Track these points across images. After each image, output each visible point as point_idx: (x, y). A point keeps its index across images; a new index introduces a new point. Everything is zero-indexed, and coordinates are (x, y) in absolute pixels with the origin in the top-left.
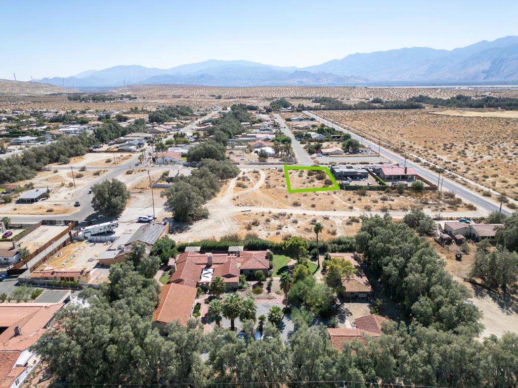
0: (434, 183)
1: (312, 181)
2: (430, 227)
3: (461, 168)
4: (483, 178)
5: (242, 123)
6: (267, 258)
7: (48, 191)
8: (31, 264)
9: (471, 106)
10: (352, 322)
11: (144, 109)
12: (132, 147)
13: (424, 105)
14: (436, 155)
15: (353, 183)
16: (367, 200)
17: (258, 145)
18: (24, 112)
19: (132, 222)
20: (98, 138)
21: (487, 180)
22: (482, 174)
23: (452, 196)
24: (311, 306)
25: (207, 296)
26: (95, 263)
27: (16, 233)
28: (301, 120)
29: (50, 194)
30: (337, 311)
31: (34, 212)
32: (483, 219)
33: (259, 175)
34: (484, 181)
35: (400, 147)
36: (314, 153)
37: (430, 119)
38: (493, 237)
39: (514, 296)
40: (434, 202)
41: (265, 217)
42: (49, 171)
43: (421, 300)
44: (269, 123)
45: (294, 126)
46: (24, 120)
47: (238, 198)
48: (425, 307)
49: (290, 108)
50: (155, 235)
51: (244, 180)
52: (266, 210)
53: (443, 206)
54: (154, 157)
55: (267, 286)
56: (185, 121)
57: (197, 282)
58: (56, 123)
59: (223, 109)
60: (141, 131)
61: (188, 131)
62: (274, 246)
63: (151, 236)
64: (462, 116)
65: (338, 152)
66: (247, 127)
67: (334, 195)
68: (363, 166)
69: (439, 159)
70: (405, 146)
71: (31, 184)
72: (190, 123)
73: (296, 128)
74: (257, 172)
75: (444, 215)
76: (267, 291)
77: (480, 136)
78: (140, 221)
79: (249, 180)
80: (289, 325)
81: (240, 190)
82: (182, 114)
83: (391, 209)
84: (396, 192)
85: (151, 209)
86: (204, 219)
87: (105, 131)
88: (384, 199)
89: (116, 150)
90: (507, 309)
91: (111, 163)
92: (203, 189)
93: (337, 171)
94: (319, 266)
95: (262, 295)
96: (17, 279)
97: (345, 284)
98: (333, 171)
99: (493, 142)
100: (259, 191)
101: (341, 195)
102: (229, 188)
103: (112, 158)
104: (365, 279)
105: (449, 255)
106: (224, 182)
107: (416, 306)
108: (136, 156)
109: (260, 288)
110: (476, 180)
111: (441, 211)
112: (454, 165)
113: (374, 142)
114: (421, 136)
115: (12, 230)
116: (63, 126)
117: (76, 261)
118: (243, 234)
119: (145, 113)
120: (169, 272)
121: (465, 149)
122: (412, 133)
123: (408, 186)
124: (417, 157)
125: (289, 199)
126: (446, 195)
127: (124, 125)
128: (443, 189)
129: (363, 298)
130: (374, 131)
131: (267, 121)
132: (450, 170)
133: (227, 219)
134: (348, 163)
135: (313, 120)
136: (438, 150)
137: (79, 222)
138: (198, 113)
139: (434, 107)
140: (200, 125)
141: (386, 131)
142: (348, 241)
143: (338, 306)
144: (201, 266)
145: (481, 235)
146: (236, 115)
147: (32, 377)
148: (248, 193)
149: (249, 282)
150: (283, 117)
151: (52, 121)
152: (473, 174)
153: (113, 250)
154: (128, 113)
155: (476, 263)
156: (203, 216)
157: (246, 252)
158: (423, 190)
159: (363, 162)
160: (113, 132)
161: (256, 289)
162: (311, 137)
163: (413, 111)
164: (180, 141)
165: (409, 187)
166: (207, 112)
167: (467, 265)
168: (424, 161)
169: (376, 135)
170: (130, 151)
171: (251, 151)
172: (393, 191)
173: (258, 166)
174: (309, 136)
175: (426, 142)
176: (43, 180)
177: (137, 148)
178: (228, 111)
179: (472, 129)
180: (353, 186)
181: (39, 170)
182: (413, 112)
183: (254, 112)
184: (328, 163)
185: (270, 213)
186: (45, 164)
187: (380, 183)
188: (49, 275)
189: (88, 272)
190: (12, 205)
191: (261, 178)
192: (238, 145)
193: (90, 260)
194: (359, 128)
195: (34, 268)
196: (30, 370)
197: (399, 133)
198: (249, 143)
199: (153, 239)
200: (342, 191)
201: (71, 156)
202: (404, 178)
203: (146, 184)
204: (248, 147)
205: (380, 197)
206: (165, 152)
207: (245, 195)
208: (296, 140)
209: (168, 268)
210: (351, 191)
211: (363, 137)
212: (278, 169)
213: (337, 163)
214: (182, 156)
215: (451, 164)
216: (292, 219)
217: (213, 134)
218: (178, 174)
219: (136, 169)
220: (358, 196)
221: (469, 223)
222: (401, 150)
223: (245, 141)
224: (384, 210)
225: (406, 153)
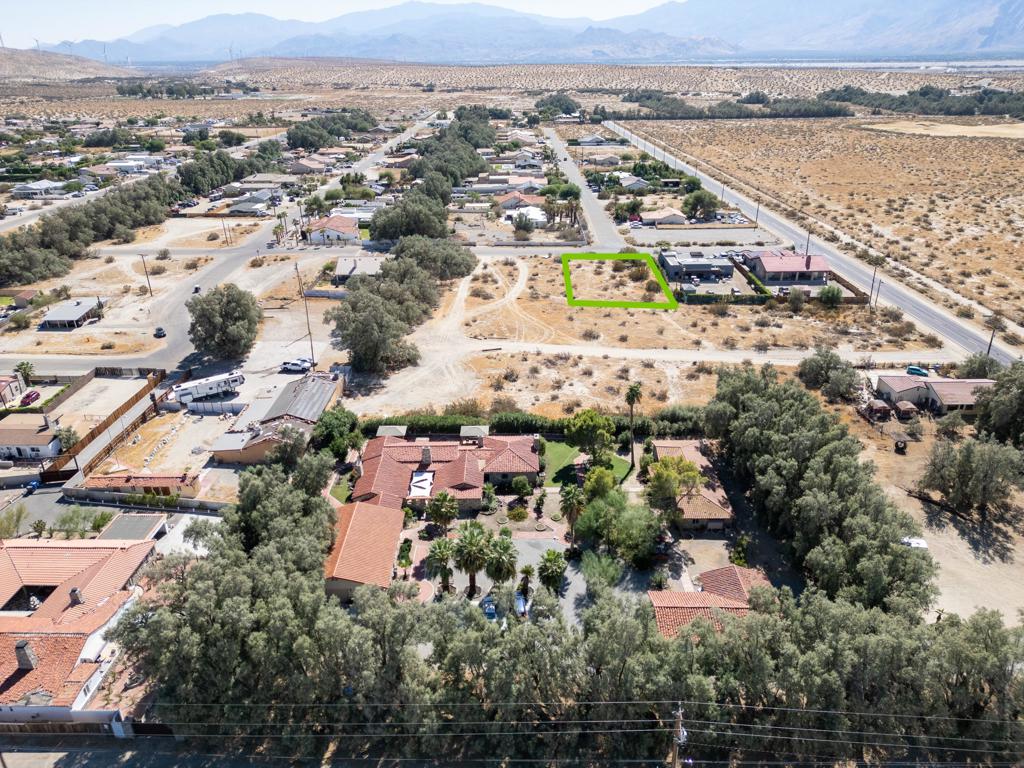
0: (863, 289)
1: (622, 284)
2: (850, 385)
3: (919, 254)
4: (961, 278)
5: (479, 151)
6: (534, 450)
7: (100, 306)
8: (84, 458)
9: (948, 112)
10: (694, 577)
11: (276, 115)
12: (260, 207)
13: (852, 107)
14: (869, 226)
15: (703, 289)
16: (728, 325)
17: (514, 202)
18: (30, 121)
19: (269, 372)
20: (188, 185)
21: (968, 280)
22: (960, 269)
23: (896, 317)
24: (618, 545)
25: (422, 525)
26: (205, 457)
27: (47, 393)
28: (599, 143)
29: (105, 310)
30: (667, 555)
31: (77, 349)
32: (953, 366)
33: (516, 269)
34: (962, 283)
35: (798, 207)
36: (625, 221)
37: (864, 141)
38: (969, 407)
39: (1001, 525)
40: (861, 331)
41: (530, 364)
42: (96, 258)
43: (825, 543)
44: (533, 150)
45: (585, 158)
46: (33, 142)
47: (475, 321)
48: (831, 558)
49: (577, 114)
50: (318, 400)
51: (485, 282)
52: (530, 347)
53: (878, 339)
54: (304, 229)
55: (534, 506)
56: (360, 146)
57: (404, 499)
58: (98, 149)
59: (439, 118)
60: (273, 171)
61: (370, 169)
62: (548, 425)
63: (309, 406)
64: (928, 136)
65: (674, 220)
66: (490, 159)
67: (664, 315)
68: (724, 250)
69: (876, 235)
70: (808, 204)
71: (65, 289)
72: (371, 149)
73: (589, 162)
74: (512, 264)
75: (878, 357)
76: (535, 515)
77: (963, 182)
78: (286, 371)
79: (495, 282)
80: (577, 583)
81: (480, 304)
82: (355, 128)
83: (775, 345)
84: (785, 309)
85: (306, 344)
86: (410, 368)
87: (202, 170)
88: (763, 324)
89: (226, 211)
90: (985, 552)
91: (219, 241)
92: (406, 303)
93: (672, 262)
94: (633, 465)
95: (525, 523)
96: (58, 489)
97: (682, 504)
98: (662, 263)
99: (987, 195)
100: (515, 305)
101: (678, 314)
102: (457, 299)
103: (219, 230)
104: (721, 493)
105: (882, 442)
106: (446, 285)
107: (815, 554)
108: (266, 225)
109: (522, 509)
110: (947, 280)
111: (874, 349)
112: (905, 249)
113: (748, 195)
114: (843, 181)
115: (37, 389)
116: (113, 155)
117: (168, 453)
118: (486, 398)
119: (278, 126)
120: (348, 476)
121: (931, 211)
122: (826, 174)
123: (812, 295)
124: (832, 229)
125: (576, 324)
126: (885, 315)
127: (237, 153)
128: (881, 302)
129: (716, 531)
130: (749, 169)
131: (530, 145)
132: (896, 260)
133: (454, 366)
134: (695, 244)
135: (623, 142)
136: (876, 213)
137: (168, 372)
138: (387, 124)
139: (874, 113)
140: (391, 154)
141: (772, 169)
142: (690, 414)
143: (669, 546)
144: (409, 465)
145: (947, 402)
146: (465, 134)
147: (110, 679)
148: (494, 311)
149: (501, 498)
150: (562, 135)
151: (90, 144)
152: (942, 268)
153: (238, 432)
154: (244, 125)
155: (933, 464)
156: (409, 360)
157: (494, 437)
158: (840, 303)
159: (724, 240)
160: (217, 172)
161: (515, 512)
162: (621, 185)
163: (829, 121)
164: (355, 193)
165: (814, 299)
166: (405, 124)
167: (916, 464)
168: (846, 239)
169: (752, 179)
170: (253, 214)
171: (499, 216)
172: (782, 306)
173: (512, 249)
174: (616, 181)
175: (852, 195)
176: (86, 279)
177: (269, 208)
178: (449, 122)
179: (945, 165)
180: (703, 296)
181: (76, 256)
182: (829, 124)
183: (502, 124)
184: (654, 244)
185: (538, 354)
186: (87, 245)
187: (757, 289)
188: (121, 484)
189: (195, 478)
190: (30, 336)
191: (521, 275)
192: (471, 202)
193: (196, 452)
194: (717, 162)
195: (90, 468)
196: (106, 667)
197: (798, 173)
198: (496, 198)
199: (315, 410)
200: (681, 305)
201: (136, 224)
202: (804, 277)
203: (292, 290)
204: (492, 206)
205: (755, 319)
206: (325, 220)
207: (489, 316)
208: (590, 191)
209: (344, 468)
210: (699, 307)
211: (725, 183)
212: (553, 257)
213: (673, 243)
214: (361, 227)
215: (900, 246)
216: (582, 366)
217: (421, 177)
218: (354, 268)
219: (270, 254)
220: (712, 318)
221: (926, 375)
222: (800, 214)
223: (486, 192)
224: (762, 347)
225: (811, 220)
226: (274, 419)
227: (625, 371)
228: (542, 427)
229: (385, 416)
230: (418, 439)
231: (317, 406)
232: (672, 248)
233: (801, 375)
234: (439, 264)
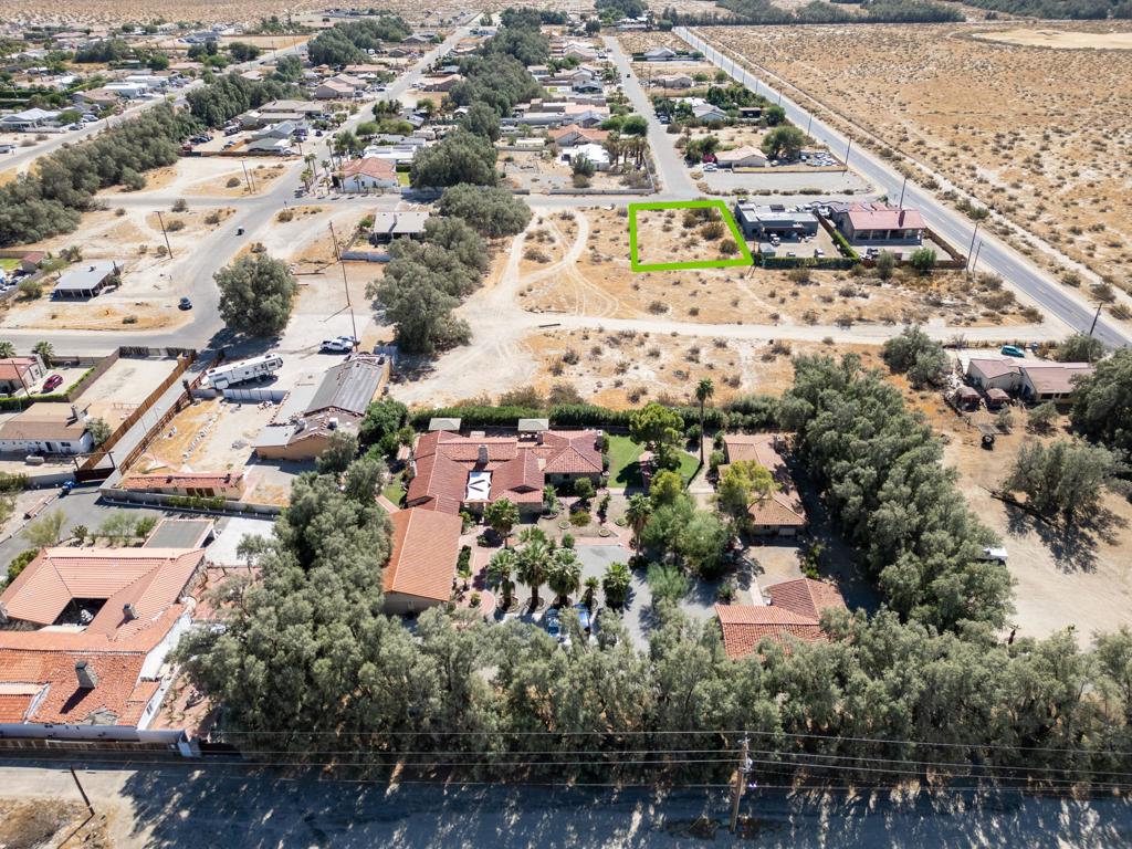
0: (962, 250)
1: (693, 243)
2: (939, 369)
3: (1026, 206)
4: (1070, 236)
5: (531, 69)
6: (597, 447)
7: (117, 271)
8: (120, 452)
9: (1076, 16)
10: (763, 588)
11: (294, 19)
12: (283, 143)
13: (963, 9)
14: (974, 169)
15: (782, 250)
16: (810, 295)
17: (571, 138)
18: (7, 26)
19: (309, 352)
20: (200, 115)
21: (1078, 238)
22: (1070, 225)
23: (995, 285)
24: (685, 553)
25: (481, 530)
26: (247, 453)
27: (71, 377)
28: (669, 58)
29: (122, 275)
30: (735, 564)
31: (96, 323)
32: (1052, 346)
33: (575, 225)
34: (1071, 241)
35: (894, 143)
36: (697, 162)
37: (975, 56)
38: (1065, 396)
40: (956, 301)
41: (592, 342)
42: (105, 209)
43: (901, 561)
44: (593, 68)
45: (653, 78)
46: (15, 56)
47: (530, 290)
48: (906, 577)
49: (644, 19)
50: (364, 389)
51: (541, 241)
52: (591, 322)
53: (973, 313)
54: (336, 174)
55: (598, 509)
56: (392, 61)
57: (461, 502)
58: (92, 65)
59: (483, 23)
60: (295, 96)
61: (406, 92)
62: (611, 417)
63: (355, 395)
64: (1049, 48)
65: (752, 161)
66: (543, 80)
67: (739, 281)
68: (806, 201)
69: (981, 181)
70: (906, 140)
71: (75, 251)
72: (406, 66)
73: (658, 83)
74: (570, 218)
75: (971, 334)
76: (598, 519)
77: (1083, 111)
78: (326, 351)
79: (552, 240)
80: (642, 594)
81: (535, 269)
82: (385, 37)
83: (860, 319)
84: (873, 276)
85: (345, 318)
86: (460, 347)
87: (214, 97)
88: (847, 294)
89: (245, 148)
90: (1067, 560)
91: (240, 187)
92: (454, 271)
93: (750, 217)
94: (702, 463)
95: (588, 528)
96: (95, 489)
97: (754, 510)
98: (739, 218)
99: (1110, 128)
100: (575, 270)
101: (756, 280)
102: (510, 261)
103: (239, 174)
104: (794, 496)
105: (969, 435)
106: (497, 245)
107: (889, 573)
108: (294, 167)
109: (585, 514)
110: (1055, 239)
111: (968, 324)
112: (1011, 198)
113: (838, 128)
114: (947, 109)
115: (59, 371)
116: (110, 75)
117: (208, 447)
118: (544, 385)
119: (295, 34)
120: (400, 475)
121: (1043, 149)
122: (928, 100)
123: (904, 258)
124: (931, 173)
125: (642, 293)
126: (983, 283)
127: (252, 72)
128: (980, 266)
129: (788, 537)
130: (840, 93)
131: (589, 60)
132: (1000, 213)
133: (509, 345)
134: (775, 192)
135: (697, 57)
136: (982, 152)
137: (198, 352)
138: (423, 32)
139: (989, 17)
140: (429, 72)
141: (867, 93)
142: (765, 405)
143: (738, 554)
144: (466, 464)
145: (1041, 390)
146: (513, 50)
147: (172, 697)
148: (551, 277)
149: (562, 499)
150: (625, 45)
152: (1050, 223)
153: (280, 425)
154: (256, 33)
155: (1020, 465)
156: (459, 339)
157: (555, 433)
158: (934, 267)
159: (808, 188)
160: (231, 99)
161: (578, 516)
162: (694, 115)
163: (936, 28)
164: (391, 126)
165: (906, 263)
166: (443, 31)
167: (1002, 463)
168: (946, 186)
169: (843, 106)
170: (276, 153)
171: (554, 155)
172: (869, 271)
173: (570, 198)
174: (687, 111)
175: (956, 128)
176: (97, 237)
177: (293, 145)
178: (493, 29)
179: (1066, 89)
180: (783, 259)
181: (83, 207)
182: (935, 32)
183: (556, 31)
184: (730, 191)
185: (601, 331)
186: (93, 193)
187: (843, 250)
188: (162, 484)
189: (239, 479)
190: (44, 306)
191: (580, 234)
192: (523, 137)
193: (237, 446)
194: (804, 83)
195: (127, 465)
197: (897, 98)
198: (551, 133)
199: (362, 400)
200: (758, 269)
201: (146, 166)
202: (896, 236)
203: (327, 251)
204: (547, 143)
205: (839, 288)
206: (359, 162)
207: (545, 283)
208: (658, 121)
209: (397, 466)
210: (778, 272)
211: (813, 111)
212: (616, 209)
213: (751, 191)
214: (398, 170)
215: (1006, 195)
216: (648, 346)
217: (466, 104)
218: (394, 225)
219: (298, 205)
220: (792, 286)
221: (1021, 356)
222: (896, 154)
223: (540, 123)
224: (845, 323)
225: (908, 161)
226: (319, 411)
227: (696, 351)
228: (605, 419)
229: (438, 405)
230: (473, 433)
231: (364, 394)
232: (750, 197)
233: (886, 356)
234: (489, 219)
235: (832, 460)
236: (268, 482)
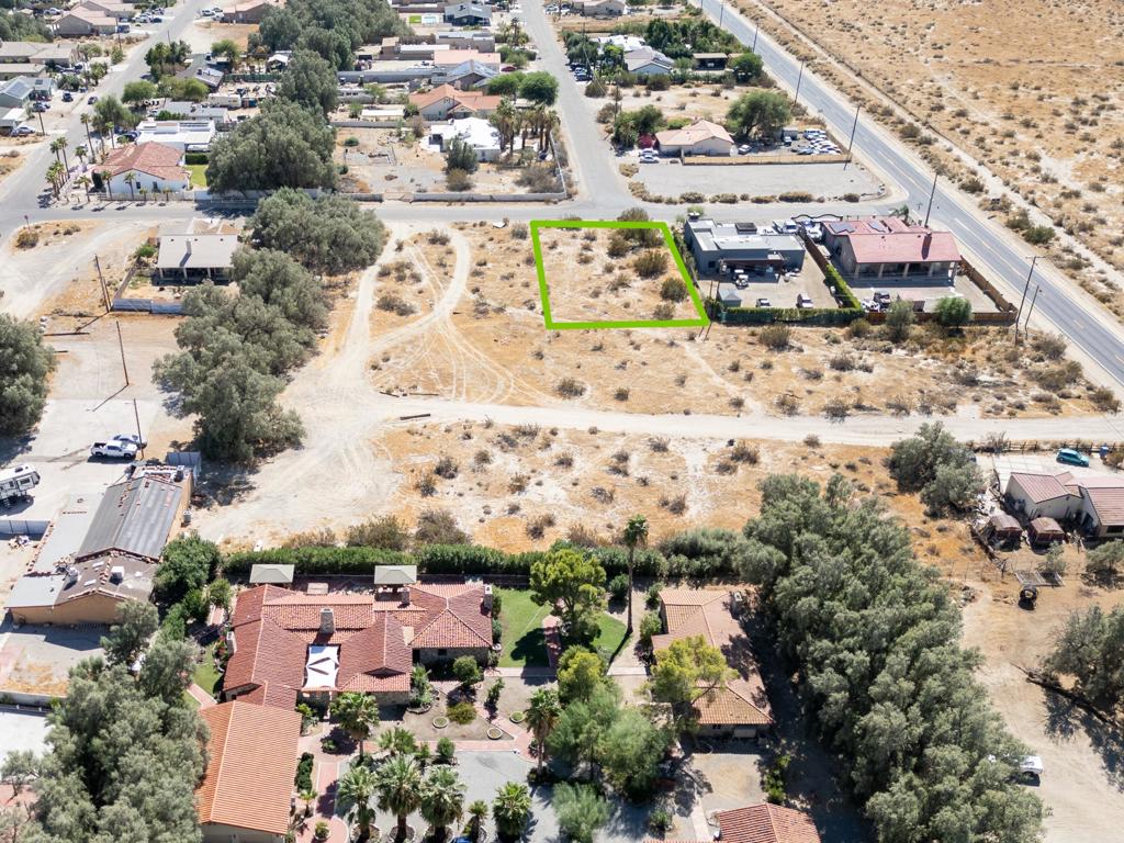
0: (1011, 296)
1: (622, 283)
2: (966, 486)
3: (1110, 220)
6: (484, 610)
10: (710, 813)
12: (15, 115)
14: (1037, 158)
15: (751, 295)
16: (788, 367)
17: (443, 106)
19: (73, 459)
23: (1053, 350)
24: (605, 764)
25: (326, 729)
30: (673, 780)
33: (450, 252)
35: (922, 113)
36: (630, 147)
40: (998, 378)
41: (478, 443)
43: (895, 788)
47: (387, 360)
50: (156, 522)
51: (401, 279)
52: (475, 411)
53: (1020, 396)
54: (97, 170)
55: (485, 699)
57: (299, 691)
60: (29, 34)
61: (194, 26)
63: (146, 530)
65: (712, 146)
66: (399, 2)
67: (687, 345)
68: (786, 214)
69: (1046, 179)
70: (940, 108)
73: (573, 8)
74: (443, 241)
75: (1015, 431)
76: (486, 714)
78: (98, 458)
79: (416, 278)
81: (394, 325)
83: (859, 407)
84: (881, 337)
85: (121, 406)
86: (289, 451)
88: (842, 366)
93: (705, 243)
94: (630, 630)
95: (472, 727)
97: (700, 704)
98: (688, 244)
100: (452, 328)
101: (711, 344)
102: (357, 312)
104: (756, 681)
105: (1003, 587)
106: (337, 286)
108: (34, 155)
109: (468, 707)
111: (1012, 414)
112: (1088, 209)
113: (840, 87)
114: (1003, 56)
118: (408, 511)
120: (213, 647)
123: (929, 308)
124: (973, 164)
125: (548, 363)
126: (1037, 348)
128: (1035, 322)
129: (745, 739)
130: (847, 27)
132: (1070, 233)
133: (359, 449)
134: (744, 198)
136: (1051, 129)
141: (886, 27)
142: (720, 544)
144: (303, 635)
145: (1108, 520)
148: (417, 338)
149: (436, 685)
153: (43, 574)
155: (1069, 640)
156: (288, 439)
157: (426, 587)
158: (968, 323)
159: (792, 190)
161: (458, 710)
162: (625, 67)
164: (175, 85)
165: (929, 316)
167: (1044, 632)
168: (995, 188)
169: (849, 50)
171: (418, 134)
172: (876, 329)
173: (442, 207)
174: (615, 59)
175: (1015, 88)
177: (30, 117)
180: (752, 312)
184: (676, 197)
185: (489, 425)
187: (840, 295)
191: (456, 274)
192: (371, 104)
197: (931, 36)
198: (413, 95)
199: (155, 538)
200: (716, 325)
202: (918, 273)
203: (91, 297)
204: (407, 115)
205: (832, 356)
206: (130, 149)
207: (409, 348)
208: (572, 76)
209: (210, 636)
210: (745, 330)
211: (805, 59)
212: (510, 228)
213: (708, 196)
214: (189, 161)
215: (1081, 202)
216: (557, 449)
217: (285, 47)
218: (187, 256)
219: (43, 221)
220: (762, 354)
221: (1085, 465)
222: (925, 133)
223: (397, 80)
224: (837, 412)
225: (942, 143)
226: (96, 555)
227: (623, 458)
228: (495, 565)
229: (262, 545)
230: (311, 586)
231: (157, 530)
232: (706, 206)
233: (893, 465)
234: (326, 247)
235: (809, 637)
236: (30, 659)
